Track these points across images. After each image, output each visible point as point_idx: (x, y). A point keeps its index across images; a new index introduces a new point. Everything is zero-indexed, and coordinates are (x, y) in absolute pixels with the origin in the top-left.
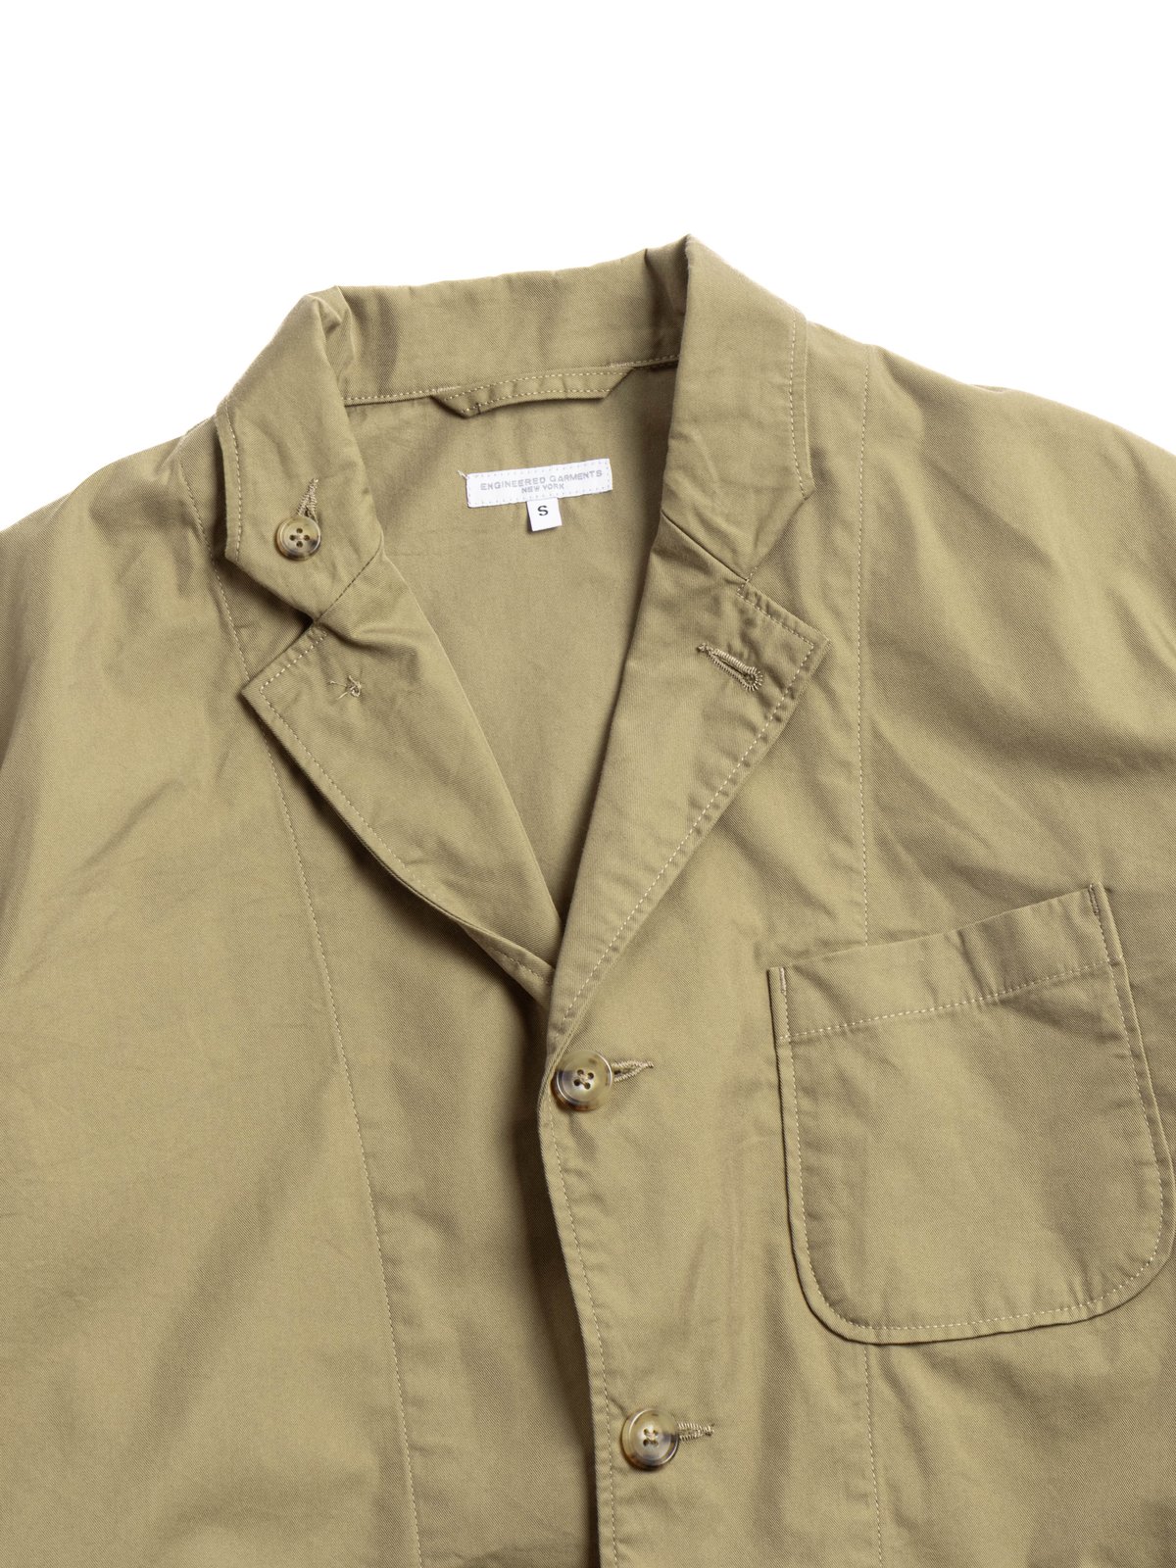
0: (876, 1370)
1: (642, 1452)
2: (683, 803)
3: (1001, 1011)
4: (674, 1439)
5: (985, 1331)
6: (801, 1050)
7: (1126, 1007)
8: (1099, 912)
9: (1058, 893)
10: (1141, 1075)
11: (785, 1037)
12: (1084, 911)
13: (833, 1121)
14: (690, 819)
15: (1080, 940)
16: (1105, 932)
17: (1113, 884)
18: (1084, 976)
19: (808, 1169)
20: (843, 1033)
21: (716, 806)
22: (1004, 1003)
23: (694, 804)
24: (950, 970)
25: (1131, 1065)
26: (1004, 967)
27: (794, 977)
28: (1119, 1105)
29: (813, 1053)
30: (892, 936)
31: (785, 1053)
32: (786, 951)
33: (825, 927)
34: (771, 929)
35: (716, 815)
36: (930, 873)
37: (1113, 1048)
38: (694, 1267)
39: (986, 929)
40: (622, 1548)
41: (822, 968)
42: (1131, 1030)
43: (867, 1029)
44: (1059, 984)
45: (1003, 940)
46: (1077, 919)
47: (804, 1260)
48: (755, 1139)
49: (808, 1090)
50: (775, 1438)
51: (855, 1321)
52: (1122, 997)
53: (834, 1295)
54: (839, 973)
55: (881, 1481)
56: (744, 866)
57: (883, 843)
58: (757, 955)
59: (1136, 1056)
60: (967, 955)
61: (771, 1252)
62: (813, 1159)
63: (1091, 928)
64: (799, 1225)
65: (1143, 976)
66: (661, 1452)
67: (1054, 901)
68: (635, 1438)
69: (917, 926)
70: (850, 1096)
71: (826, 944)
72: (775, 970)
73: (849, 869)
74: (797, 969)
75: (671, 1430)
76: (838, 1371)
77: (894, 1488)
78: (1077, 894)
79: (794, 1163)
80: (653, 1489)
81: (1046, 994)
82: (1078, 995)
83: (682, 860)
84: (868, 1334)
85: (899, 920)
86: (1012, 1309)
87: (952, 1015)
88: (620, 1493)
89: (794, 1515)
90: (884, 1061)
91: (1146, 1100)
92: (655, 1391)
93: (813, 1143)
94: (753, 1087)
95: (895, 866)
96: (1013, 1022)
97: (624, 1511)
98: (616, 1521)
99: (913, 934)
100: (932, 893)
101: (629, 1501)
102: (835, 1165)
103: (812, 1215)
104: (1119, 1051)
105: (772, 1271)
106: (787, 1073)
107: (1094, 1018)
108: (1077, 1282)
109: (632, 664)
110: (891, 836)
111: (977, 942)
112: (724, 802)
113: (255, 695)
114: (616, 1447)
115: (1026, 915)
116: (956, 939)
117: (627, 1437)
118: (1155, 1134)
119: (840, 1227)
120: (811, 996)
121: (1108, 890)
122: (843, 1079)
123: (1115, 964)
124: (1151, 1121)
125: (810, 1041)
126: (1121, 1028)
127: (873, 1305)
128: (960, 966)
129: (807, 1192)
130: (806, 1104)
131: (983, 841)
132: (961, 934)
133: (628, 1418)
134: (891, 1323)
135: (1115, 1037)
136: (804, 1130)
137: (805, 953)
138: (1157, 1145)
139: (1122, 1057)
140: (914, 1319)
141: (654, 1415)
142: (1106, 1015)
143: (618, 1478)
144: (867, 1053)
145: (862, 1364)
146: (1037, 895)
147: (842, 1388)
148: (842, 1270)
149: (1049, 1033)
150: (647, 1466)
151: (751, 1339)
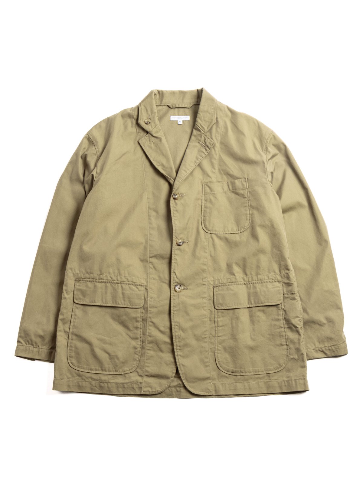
0: (210, 237)
1: (179, 243)
2: (194, 161)
3: (232, 193)
4: (183, 242)
5: (224, 233)
6: (205, 195)
7: (248, 194)
8: (246, 181)
9: (241, 178)
10: (248, 203)
11: (203, 193)
12: (244, 181)
13: (208, 204)
14: (195, 164)
15: (243, 185)
16: (246, 184)
17: (248, 178)
18: (243, 189)
19: (204, 210)
20: (211, 194)
21: (198, 163)
22: (232, 192)
23: (195, 162)
24: (226, 187)
25: (247, 201)
26: (233, 187)
27: (206, 186)
28: (245, 206)
29: (207, 196)
30: (219, 182)
31: (203, 195)
32: (205, 182)
33: (210, 180)
34: (203, 179)
35: (198, 164)
36: (225, 174)
37: (245, 199)
38: (188, 221)
39: (231, 182)
40: (175, 255)
41: (209, 185)
42: (248, 197)
43: (214, 193)
44: (239, 190)
45: (233, 184)
46: (243, 182)
47: (202, 222)
48: (198, 206)
49: (206, 200)
50: (196, 244)
51: (208, 230)
52: (247, 193)
53: (206, 227)
54: (212, 186)
55: (209, 251)
56: (201, 171)
57: (219, 170)
58: (201, 182)
59: (248, 200)
60: (228, 185)
61: (198, 220)
62: (205, 209)
63: (244, 183)
64: (202, 217)
65: (250, 190)
66: (181, 244)
67: (240, 179)
68: (178, 241)
69: (222, 181)
70: (211, 202)
71: (210, 182)
72: (203, 185)
73: (214, 173)
74: (206, 185)
75: (183, 241)
76: (205, 236)
77: (210, 252)
78: (243, 179)
79: (203, 209)
80: (180, 248)
81: (238, 191)
82: (242, 192)
83: (193, 169)
84: (210, 232)
85: (220, 180)
86: (228, 231)
87: (225, 193)
88: (175, 248)
89: (197, 254)
90: (216, 198)
91: (249, 206)
92: (181, 236)
93: (205, 207)
94: (198, 199)
95: (220, 173)
96: (233, 194)
97: (175, 251)
98: (175, 252)
99: (222, 182)
100: (225, 177)
101: (176, 249)
102: (208, 210)
103: (204, 216)
104: (246, 199)
105: (198, 223)
106: (203, 198)
107: (243, 195)
108: (237, 228)
109: (189, 143)
110: (220, 169)
111: (230, 184)
112: (199, 162)
113: (139, 141)
114: (175, 242)
115: (236, 181)
116: (227, 183)
117: (177, 241)
118: (249, 211)
119: (207, 218)
120: (207, 188)
121: (247, 179)
122: (210, 200)
123: (247, 188)
124: (249, 209)
125: (207, 194)
126: (247, 197)
127: (210, 228)
128: (227, 187)
129: (204, 213)
130: (205, 202)
131: (232, 171)
132: (228, 183)
133: (177, 239)
134: (213, 231)
135: (246, 198)
136: (204, 205)
137: (207, 183)
138: (249, 212)
139: (246, 200)
140: (216, 231)
141: (181, 239)
142: (245, 195)
143: (175, 246)
144: (214, 197)
145: (208, 236)
146: (238, 178)
147: (205, 238)
148: (207, 223)
149: (237, 196)
150: (179, 245)
151: (194, 231)
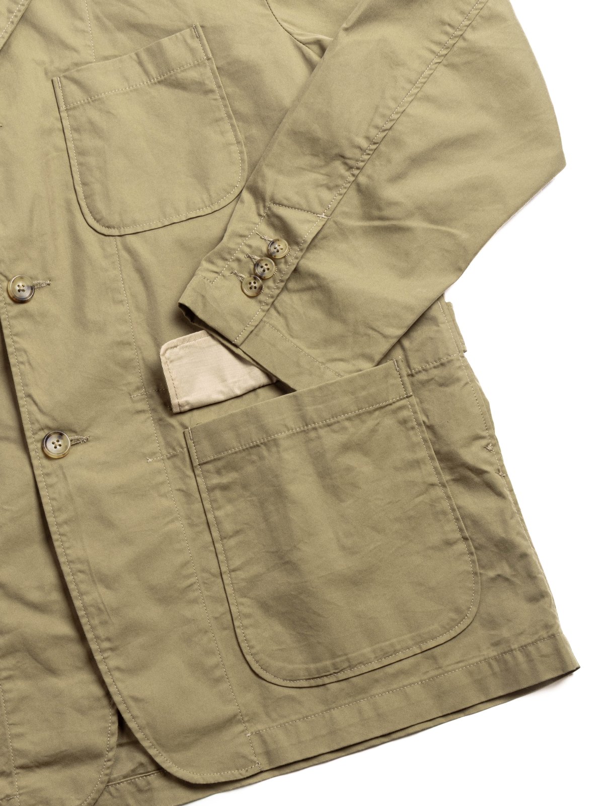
0: (120, 247)
1: (18, 295)
2: (4, 11)
3: (159, 87)
4: (32, 288)
5: (167, 223)
6: (71, 113)
7: (215, 77)
8: (199, 37)
9: (180, 30)
10: (225, 106)
11: (63, 108)
12: (192, 37)
13: (89, 141)
14: (9, 18)
15: (192, 50)
16: (203, 45)
17: (205, 24)
18: (195, 66)
19: (80, 164)
20: (89, 103)
21: (19, 11)
22: (159, 82)
23: (10, 11)
24: (134, 71)
25: (220, 102)
26: (158, 66)
27: (64, 81)
28: (217, 121)
29: (77, 113)
30: (106, 58)
31: (64, 114)
32: (60, 70)
33: (76, 57)
34: (52, 62)
35: (20, 15)
36: (120, 29)
37: (211, 96)
38: (31, 211)
39: (149, 51)
40: (15, 338)
41: (76, 75)
42: (219, 87)
43: (99, 99)
44: (185, 70)
45: (157, 54)
46: (189, 41)
47: (83, 204)
48: (55, 154)
49: (76, 130)
50: (79, 282)
51: (108, 227)
52: (213, 73)
53: (98, 217)
54: (83, 75)
55: (128, 294)
56: (36, 36)
57: (97, 18)
58: (46, 74)
59: (223, 98)
60: (140, 63)
61: (68, 202)
62: (82, 159)
63: (195, 44)
64: (79, 189)
65: (221, 63)
66: (26, 294)
67: (178, 34)
68: (14, 289)
69: (117, 53)
70: (95, 130)
71: (76, 65)
72: (55, 79)
73: (83, 31)
74: (65, 77)
75: (30, 284)
76: (104, 249)
77: (134, 296)
78: (188, 30)
79: (74, 162)
80: (26, 311)
81: (179, 76)
82: (193, 75)
83: (7, 36)
84: (115, 232)
85: (109, 51)
86: (178, 213)
87: (136, 90)
88: (10, 314)
89: (91, 315)
90: (108, 112)
91: (229, 117)
92: (22, 267)
93: (81, 153)
94: (49, 132)
95: (104, 28)
96: (164, 90)
97: (13, 322)
98: (11, 326)
99: (116, 56)
100: (121, 37)
101: (15, 317)
102: (92, 160)
103: (84, 184)
104: (215, 97)
105: (69, 211)
106: (66, 123)
107: (201, 84)
108: (205, 196)
110: (100, 15)
111: (144, 57)
112: (23, 8)
114: (5, 294)
115: (166, 41)
116: (135, 57)
117: (10, 289)
118: (235, 131)
119: (97, 187)
120: (72, 88)
121: (202, 27)
122: (91, 123)
123: (209, 59)
124: (232, 125)
125: (74, 108)
126: (214, 87)
127: (115, 219)
128: (138, 69)
129: (81, 174)
130: (76, 136)
131: (142, 11)
132: (137, 55)
133: (9, 281)
134: (125, 226)
135: (212, 91)
136: (76, 147)
137: (67, 70)
138: (236, 136)
139: (215, 100)
140: (135, 223)
141: (21, 278)
142: (207, 82)
143: (9, 308)
144: (100, 110)
145: (113, 245)
146: (169, 32)
147: (106, 257)
148: (100, 205)
149: (181, 94)
150: (22, 301)
151: (63, 242)
